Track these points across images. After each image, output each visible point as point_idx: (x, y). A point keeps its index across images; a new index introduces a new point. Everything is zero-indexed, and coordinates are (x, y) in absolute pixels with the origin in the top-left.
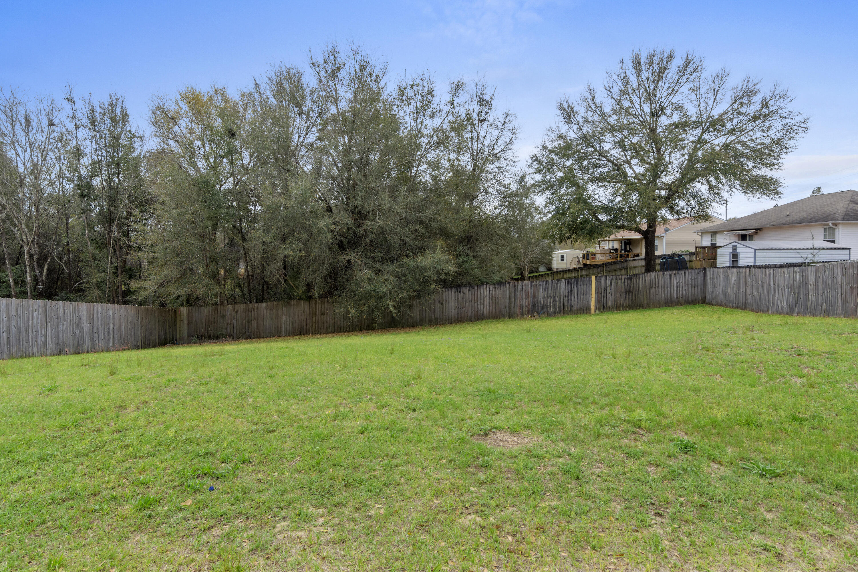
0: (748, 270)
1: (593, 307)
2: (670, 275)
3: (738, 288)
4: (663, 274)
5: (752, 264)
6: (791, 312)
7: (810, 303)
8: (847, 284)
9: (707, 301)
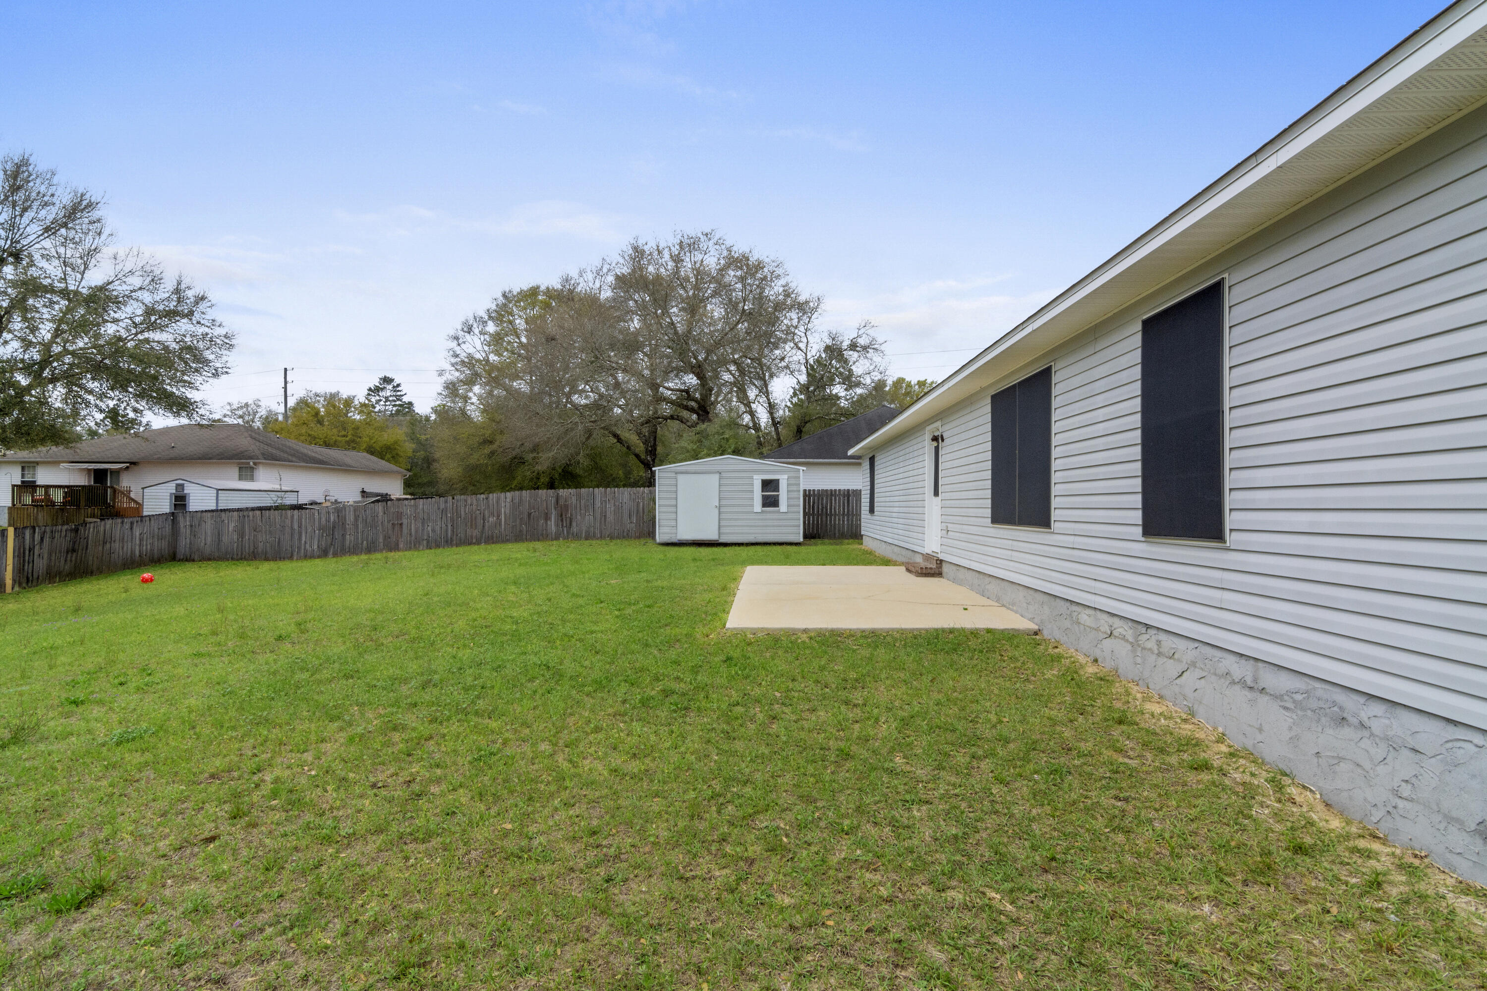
0: (258, 513)
1: (9, 582)
2: (132, 523)
3: (242, 535)
4: (122, 523)
5: (214, 508)
6: (324, 553)
7: (348, 543)
8: (389, 521)
9: (180, 555)
